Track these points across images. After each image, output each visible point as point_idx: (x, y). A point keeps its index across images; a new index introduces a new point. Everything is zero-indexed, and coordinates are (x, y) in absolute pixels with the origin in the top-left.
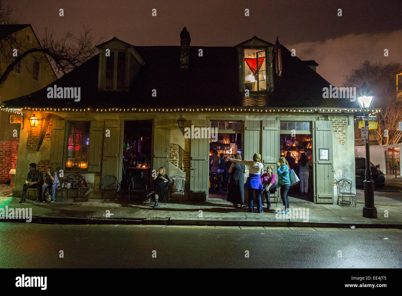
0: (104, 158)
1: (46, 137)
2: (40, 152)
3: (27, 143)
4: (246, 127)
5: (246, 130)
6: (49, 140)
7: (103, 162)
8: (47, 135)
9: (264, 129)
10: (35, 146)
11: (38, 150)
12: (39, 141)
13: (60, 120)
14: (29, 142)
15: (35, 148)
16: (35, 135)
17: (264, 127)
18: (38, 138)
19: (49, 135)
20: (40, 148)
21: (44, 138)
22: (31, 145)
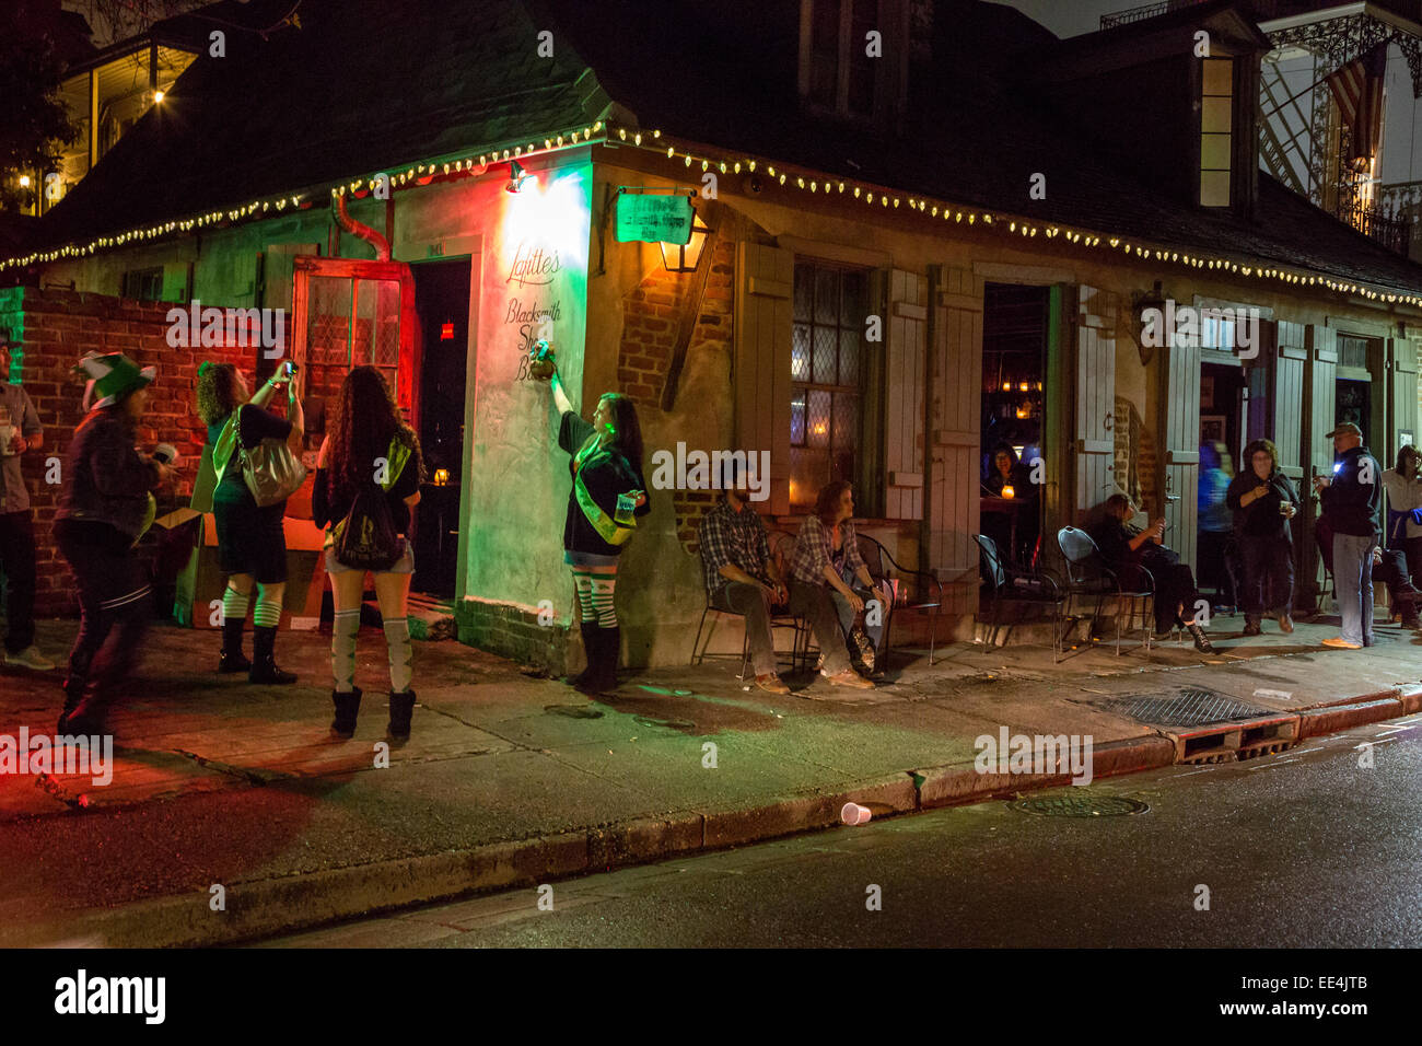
0: (937, 452)
1: (700, 330)
2: (682, 418)
3: (622, 360)
4: (1281, 347)
5: (1281, 355)
6: (716, 350)
7: (936, 469)
8: (706, 320)
9: (1317, 358)
10: (656, 380)
11: (669, 405)
12: (671, 350)
13: (760, 243)
14: (629, 355)
15: (658, 391)
16: (656, 317)
17: (1317, 351)
18: (667, 332)
19: (714, 320)
20: (681, 394)
21: (694, 338)
22: (640, 372)
